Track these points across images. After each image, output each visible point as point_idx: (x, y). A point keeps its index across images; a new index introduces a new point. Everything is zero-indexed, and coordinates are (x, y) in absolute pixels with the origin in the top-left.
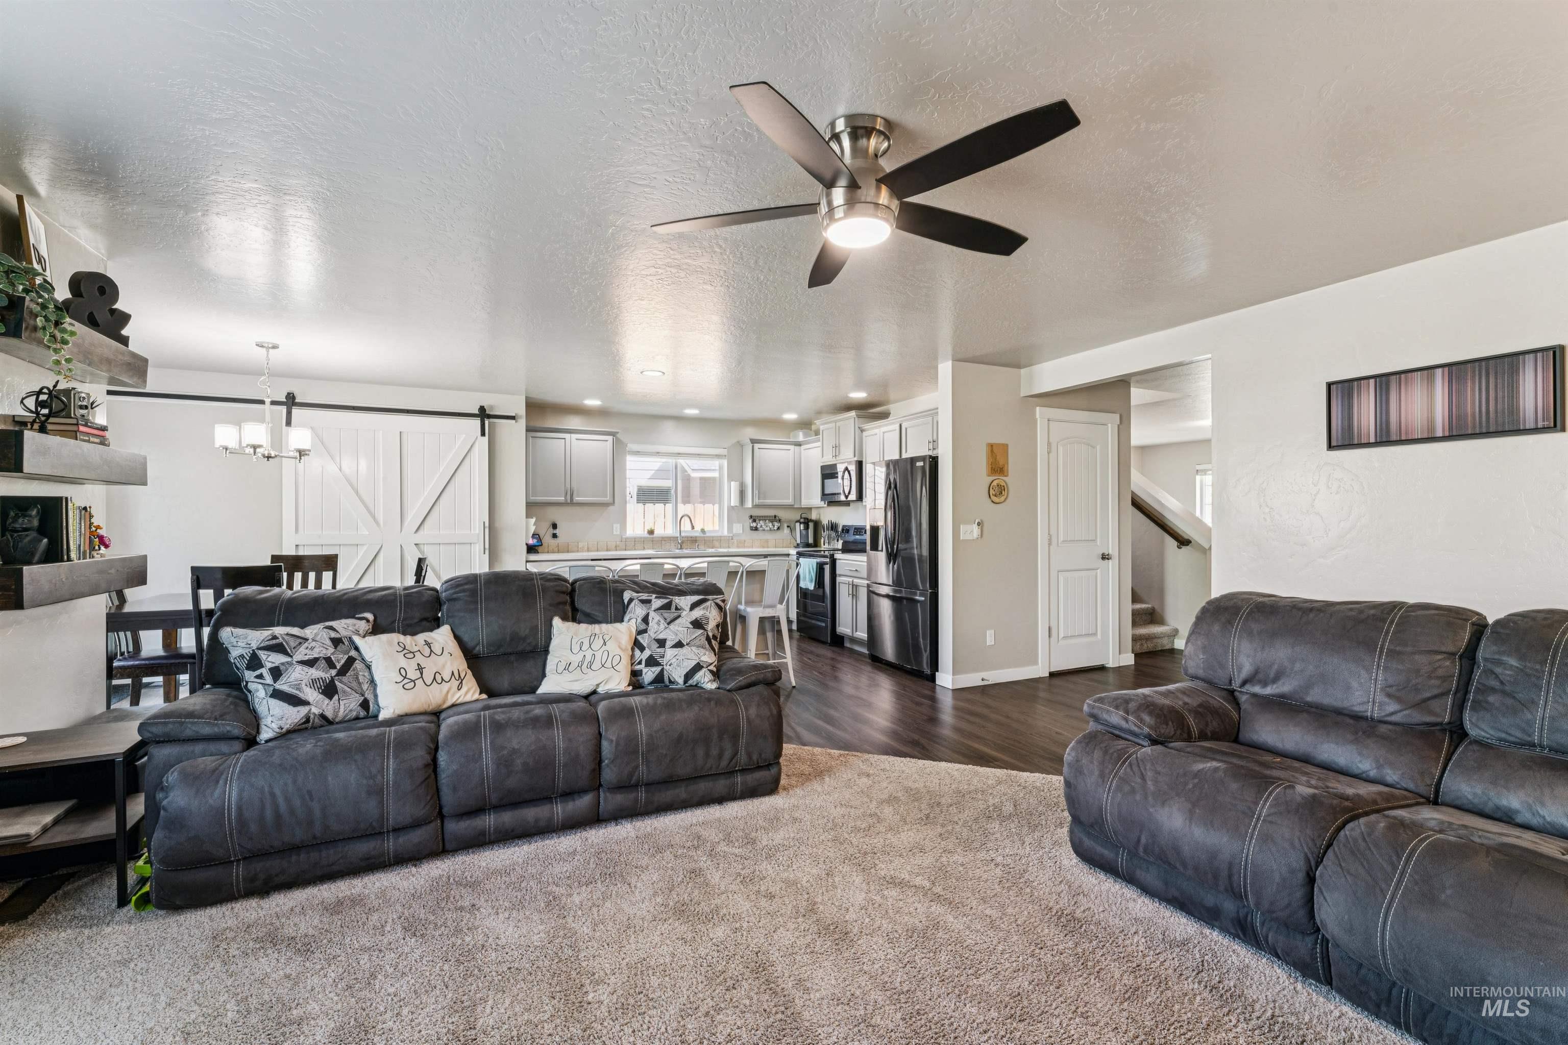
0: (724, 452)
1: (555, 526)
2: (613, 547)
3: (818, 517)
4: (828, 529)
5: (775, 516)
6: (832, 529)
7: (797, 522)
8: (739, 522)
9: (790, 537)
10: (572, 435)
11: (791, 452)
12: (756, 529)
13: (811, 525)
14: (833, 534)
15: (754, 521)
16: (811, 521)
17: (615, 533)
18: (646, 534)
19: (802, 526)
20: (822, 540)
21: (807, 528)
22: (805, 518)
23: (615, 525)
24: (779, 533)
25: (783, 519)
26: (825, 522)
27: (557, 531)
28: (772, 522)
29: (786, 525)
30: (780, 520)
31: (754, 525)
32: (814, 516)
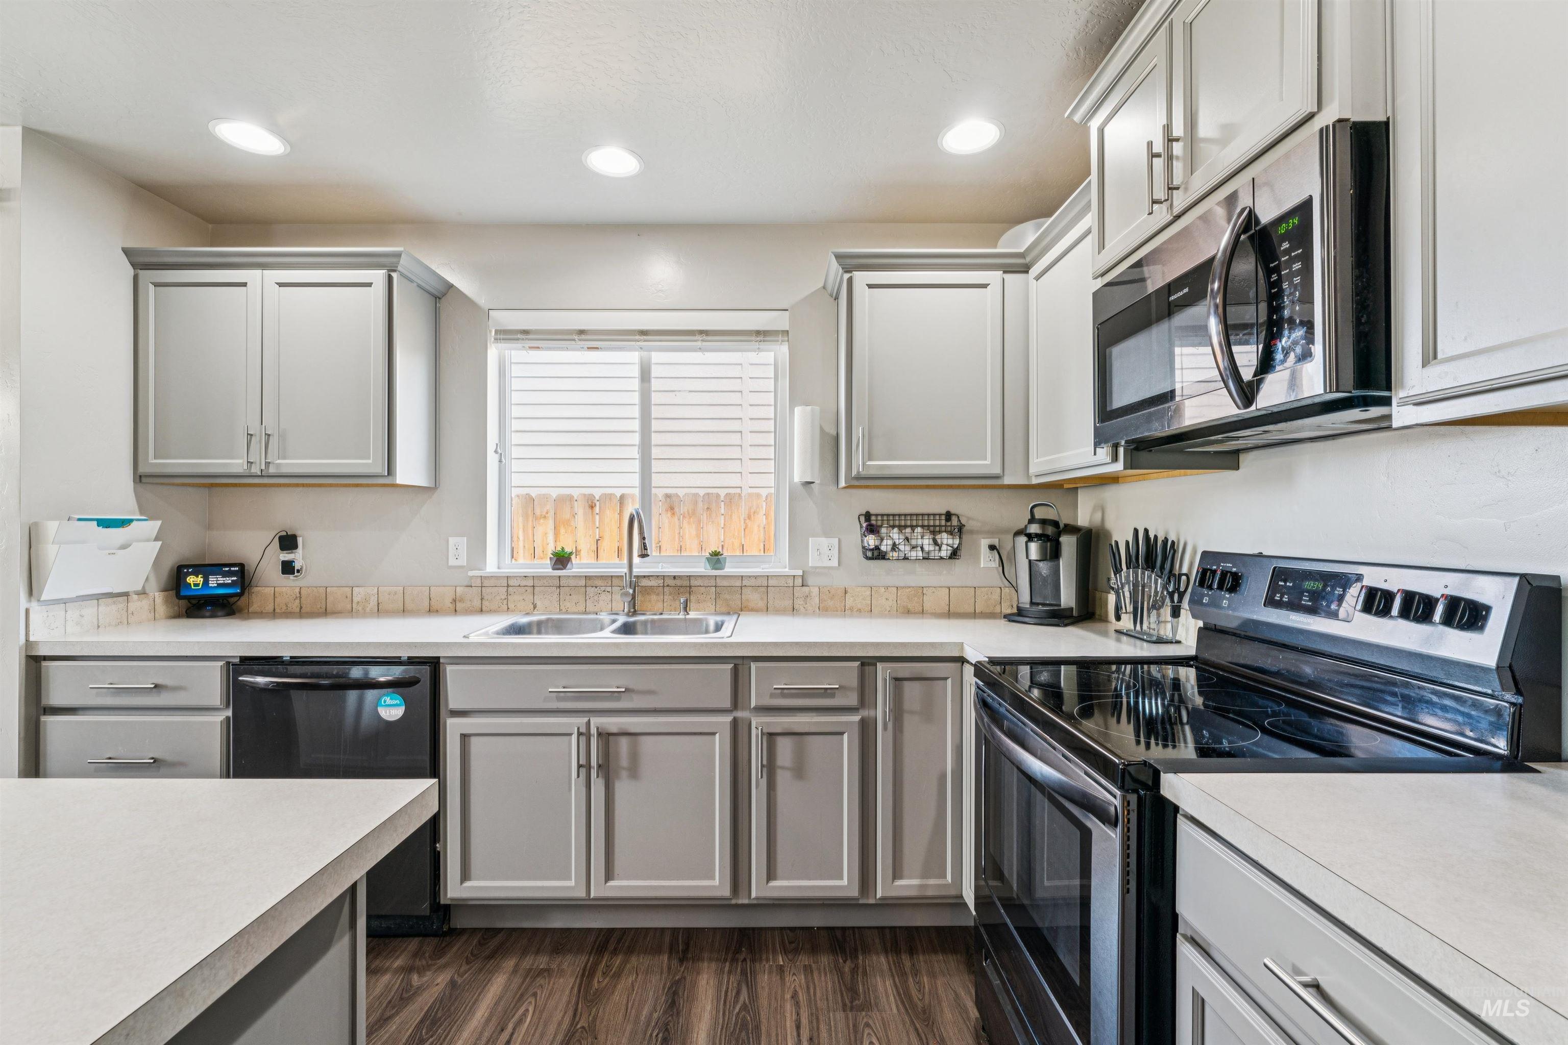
0: (781, 321)
1: (288, 542)
2: (448, 602)
3: (1098, 517)
4: (1132, 562)
5: (949, 516)
6: (1150, 563)
7: (1018, 533)
8: (827, 534)
9: (996, 579)
10: (267, 272)
11: (992, 295)
12: (877, 555)
13: (1068, 543)
14: (1154, 583)
15: (872, 529)
16: (1071, 529)
17: (452, 562)
18: (545, 567)
19: (1034, 547)
20: (1112, 598)
21: (1053, 553)
22: (1043, 522)
23: (452, 541)
24: (958, 566)
25: (969, 525)
26: (1121, 535)
27: (298, 557)
28: (934, 532)
29: (984, 543)
30: (961, 528)
31: (871, 541)
32: (1084, 517)
